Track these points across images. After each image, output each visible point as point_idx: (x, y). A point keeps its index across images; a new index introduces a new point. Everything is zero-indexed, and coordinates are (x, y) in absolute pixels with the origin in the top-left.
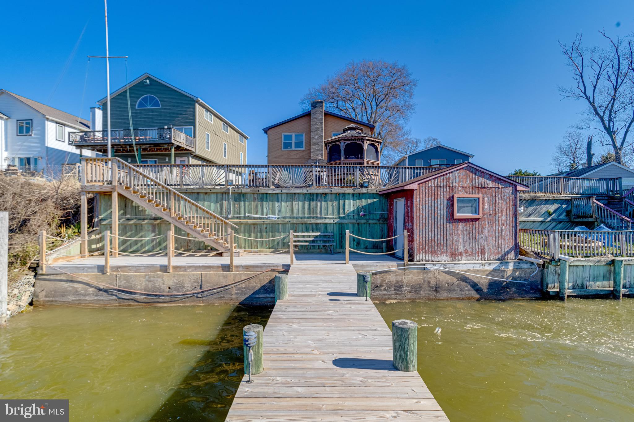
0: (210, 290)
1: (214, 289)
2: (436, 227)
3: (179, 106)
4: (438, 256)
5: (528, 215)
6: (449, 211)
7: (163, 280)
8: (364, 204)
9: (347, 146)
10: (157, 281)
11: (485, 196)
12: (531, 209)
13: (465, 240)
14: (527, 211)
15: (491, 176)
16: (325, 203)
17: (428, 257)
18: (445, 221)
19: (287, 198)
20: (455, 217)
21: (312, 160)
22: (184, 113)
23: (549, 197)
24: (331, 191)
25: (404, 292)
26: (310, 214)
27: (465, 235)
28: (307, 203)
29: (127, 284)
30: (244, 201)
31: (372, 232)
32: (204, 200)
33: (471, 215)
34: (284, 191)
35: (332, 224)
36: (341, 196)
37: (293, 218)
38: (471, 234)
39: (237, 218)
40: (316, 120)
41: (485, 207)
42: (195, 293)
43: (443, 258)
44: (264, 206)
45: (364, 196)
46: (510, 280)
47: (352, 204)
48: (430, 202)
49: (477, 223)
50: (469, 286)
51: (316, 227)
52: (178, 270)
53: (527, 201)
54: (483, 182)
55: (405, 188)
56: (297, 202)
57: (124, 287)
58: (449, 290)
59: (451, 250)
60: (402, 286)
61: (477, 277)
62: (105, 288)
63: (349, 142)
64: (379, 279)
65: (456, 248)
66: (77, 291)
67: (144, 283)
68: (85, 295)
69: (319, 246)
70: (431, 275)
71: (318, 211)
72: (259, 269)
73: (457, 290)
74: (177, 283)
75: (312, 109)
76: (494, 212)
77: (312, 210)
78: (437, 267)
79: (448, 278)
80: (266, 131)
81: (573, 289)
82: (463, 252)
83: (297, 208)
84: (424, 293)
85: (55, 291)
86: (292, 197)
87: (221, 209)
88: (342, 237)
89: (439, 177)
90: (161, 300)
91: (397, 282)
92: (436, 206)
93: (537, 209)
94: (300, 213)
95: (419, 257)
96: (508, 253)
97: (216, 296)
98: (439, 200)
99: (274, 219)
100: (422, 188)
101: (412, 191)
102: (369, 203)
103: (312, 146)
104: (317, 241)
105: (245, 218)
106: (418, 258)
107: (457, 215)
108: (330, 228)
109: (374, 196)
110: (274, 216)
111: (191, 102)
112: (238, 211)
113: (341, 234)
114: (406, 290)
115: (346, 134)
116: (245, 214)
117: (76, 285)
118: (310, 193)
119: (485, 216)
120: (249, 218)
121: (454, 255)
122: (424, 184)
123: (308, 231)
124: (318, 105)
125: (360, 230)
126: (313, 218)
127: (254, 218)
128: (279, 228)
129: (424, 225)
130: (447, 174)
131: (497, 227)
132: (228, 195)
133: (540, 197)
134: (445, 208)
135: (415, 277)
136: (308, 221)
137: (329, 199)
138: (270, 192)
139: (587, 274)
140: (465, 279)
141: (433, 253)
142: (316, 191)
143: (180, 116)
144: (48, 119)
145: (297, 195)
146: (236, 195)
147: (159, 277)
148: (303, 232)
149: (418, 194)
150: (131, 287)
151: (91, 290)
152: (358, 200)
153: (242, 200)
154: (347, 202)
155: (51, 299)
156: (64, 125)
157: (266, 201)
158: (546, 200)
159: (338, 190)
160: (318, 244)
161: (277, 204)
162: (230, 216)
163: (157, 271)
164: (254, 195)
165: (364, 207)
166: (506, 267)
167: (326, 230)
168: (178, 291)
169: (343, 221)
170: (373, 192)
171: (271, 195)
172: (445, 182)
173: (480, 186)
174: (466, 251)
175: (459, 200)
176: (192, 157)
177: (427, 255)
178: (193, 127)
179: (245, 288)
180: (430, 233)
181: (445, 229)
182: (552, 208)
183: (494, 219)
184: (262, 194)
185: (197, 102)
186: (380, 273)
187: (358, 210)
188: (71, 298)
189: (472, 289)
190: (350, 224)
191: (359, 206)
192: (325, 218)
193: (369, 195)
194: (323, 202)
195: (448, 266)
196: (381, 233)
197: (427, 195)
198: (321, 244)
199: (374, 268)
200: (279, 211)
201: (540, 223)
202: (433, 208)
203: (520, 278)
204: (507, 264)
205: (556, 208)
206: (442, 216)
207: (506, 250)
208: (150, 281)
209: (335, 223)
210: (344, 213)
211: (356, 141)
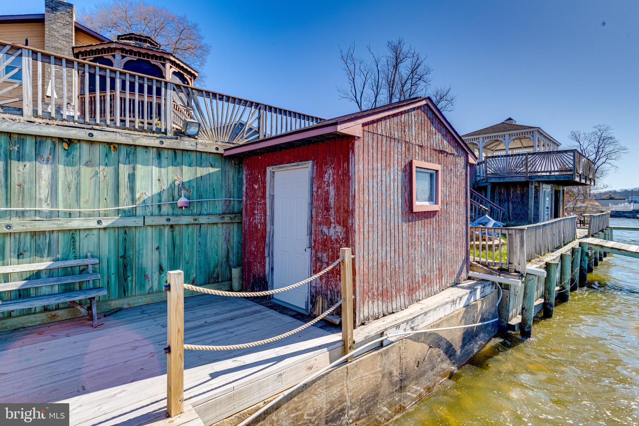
2: (388, 233)
4: (392, 301)
6: (404, 196)
8: (185, 179)
13: (423, 256)
16: (69, 169)
17: (378, 307)
18: (400, 219)
24: (91, 135)
26: (8, 204)
27: (423, 246)
31: (206, 245)
33: (427, 203)
35: (95, 232)
36: (123, 151)
38: (429, 243)
43: (398, 304)
45: (186, 158)
47: (155, 177)
48: (379, 173)
49: (434, 220)
51: (34, 244)
54: (440, 141)
61: (451, 331)
63: (135, 58)
65: (413, 274)
70: (393, 356)
71: (44, 191)
76: (450, 199)
77: (15, 190)
78: (401, 331)
82: (421, 280)
88: (125, 266)
92: (388, 183)
95: (363, 311)
98: (392, 169)
101: (350, 139)
102: (199, 175)
106: (361, 316)
107: (416, 205)
108: (87, 245)
109: (211, 158)
113: (124, 257)
118: (10, 134)
121: (411, 290)
122: (371, 128)
125: (178, 242)
126: (21, 215)
129: (370, 229)
134: (400, 190)
137: (85, 158)
141: (385, 294)
142: (34, 130)
152: (170, 168)
154: (140, 169)
159: (113, 134)
165: (187, 186)
166: (475, 298)
167: (72, 250)
169: (129, 222)
170: (209, 150)
172: (399, 129)
173: (438, 148)
177: (376, 302)
180: (380, 248)
181: (400, 235)
183: (450, 212)
187: (173, 192)
190: (149, 229)
191: (174, 182)
192: (69, 215)
193: (201, 158)
194: (61, 167)
195: (416, 322)
196: (225, 246)
197: (375, 156)
202: (384, 189)
206: (396, 208)
207: (460, 265)
209: (105, 229)
210: (133, 200)
211: (150, 60)
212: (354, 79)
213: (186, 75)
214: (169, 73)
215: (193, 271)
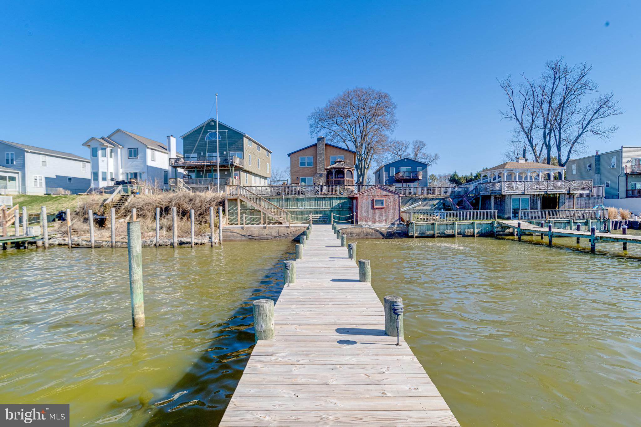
0: (281, 235)
1: (283, 235)
2: (367, 211)
3: (233, 138)
5: (424, 206)
6: (372, 205)
7: (264, 232)
9: (336, 172)
10: (262, 232)
11: (387, 199)
12: (425, 203)
13: (379, 216)
15: (389, 191)
16: (324, 202)
17: (364, 223)
18: (370, 209)
19: (308, 200)
21: (318, 173)
22: (236, 143)
23: (433, 197)
24: (327, 196)
27: (379, 214)
28: (316, 202)
31: (343, 213)
32: (272, 201)
33: (381, 206)
34: (306, 197)
36: (331, 198)
37: (311, 208)
38: (381, 214)
39: (287, 209)
40: (320, 149)
41: (387, 203)
42: (276, 236)
43: (369, 223)
44: (298, 203)
45: (341, 198)
46: (395, 231)
47: (336, 202)
48: (364, 201)
49: (383, 209)
50: (379, 233)
51: (321, 212)
52: (270, 228)
53: (423, 199)
54: (386, 193)
55: (355, 196)
56: (312, 202)
57: (251, 234)
58: (371, 235)
59: (373, 220)
60: (353, 233)
61: (382, 230)
62: (244, 234)
63: (337, 170)
64: (344, 231)
65: (375, 219)
66: (234, 236)
67: (258, 233)
68: (237, 237)
69: (322, 220)
70: (364, 229)
71: (321, 205)
72: (299, 227)
73: (375, 235)
74: (270, 233)
75: (317, 142)
76: (390, 205)
77: (319, 205)
78: (367, 226)
79: (371, 230)
80: (289, 155)
81: (419, 234)
83: (312, 204)
84: (362, 236)
85: (226, 236)
86: (310, 199)
87: (280, 205)
88: (330, 216)
89: (368, 192)
90: (264, 239)
92: (367, 203)
93: (428, 203)
94: (313, 206)
95: (360, 223)
96: (396, 221)
97: (284, 237)
98: (368, 201)
100: (361, 196)
101: (357, 197)
102: (344, 201)
103: (318, 165)
104: (321, 218)
105: (290, 209)
107: (375, 206)
108: (327, 213)
109: (346, 198)
110: (302, 208)
111: (241, 136)
112: (287, 206)
113: (330, 214)
114: (355, 235)
115: (336, 165)
116: (290, 207)
117: (234, 234)
118: (318, 198)
119: (387, 207)
120: (292, 209)
121: (374, 222)
123: (317, 214)
124: (321, 140)
125: (340, 213)
126: (319, 208)
127: (294, 209)
128: (304, 213)
129: (362, 210)
130: (371, 190)
131: (392, 211)
132: (282, 199)
133: (428, 197)
134: (370, 203)
135: (358, 230)
136: (317, 210)
137: (326, 200)
138: (301, 197)
139: (424, 228)
140: (377, 231)
141: (366, 221)
142: (320, 197)
143: (234, 145)
144: (148, 148)
145: (312, 199)
146: (286, 199)
148: (315, 214)
149: (359, 198)
150: (253, 234)
151: (239, 235)
152: (339, 200)
153: (289, 201)
154: (334, 201)
155: (226, 239)
156: (155, 150)
157: (299, 201)
159: (330, 196)
161: (303, 202)
162: (283, 208)
163: (262, 228)
164: (293, 199)
165: (341, 203)
166: (394, 226)
167: (325, 213)
168: (270, 236)
169: (332, 210)
171: (301, 199)
172: (370, 193)
173: (385, 195)
174: (379, 221)
175: (376, 201)
176: (242, 171)
178: (242, 152)
179: (294, 234)
180: (364, 213)
181: (370, 212)
182: (435, 202)
183: (390, 208)
184: (297, 198)
185: (245, 136)
186: (345, 228)
187: (339, 204)
188: (232, 238)
190: (335, 211)
192: (324, 208)
193: (344, 198)
195: (371, 226)
197: (363, 199)
199: (342, 227)
200: (305, 205)
202: (365, 204)
203: (399, 230)
205: (438, 202)
206: (369, 207)
208: (260, 232)
209: (329, 210)
210: (333, 206)
211: (341, 169)
212: (513, 102)
213: (351, 170)
214: (346, 171)
215: (343, 219)
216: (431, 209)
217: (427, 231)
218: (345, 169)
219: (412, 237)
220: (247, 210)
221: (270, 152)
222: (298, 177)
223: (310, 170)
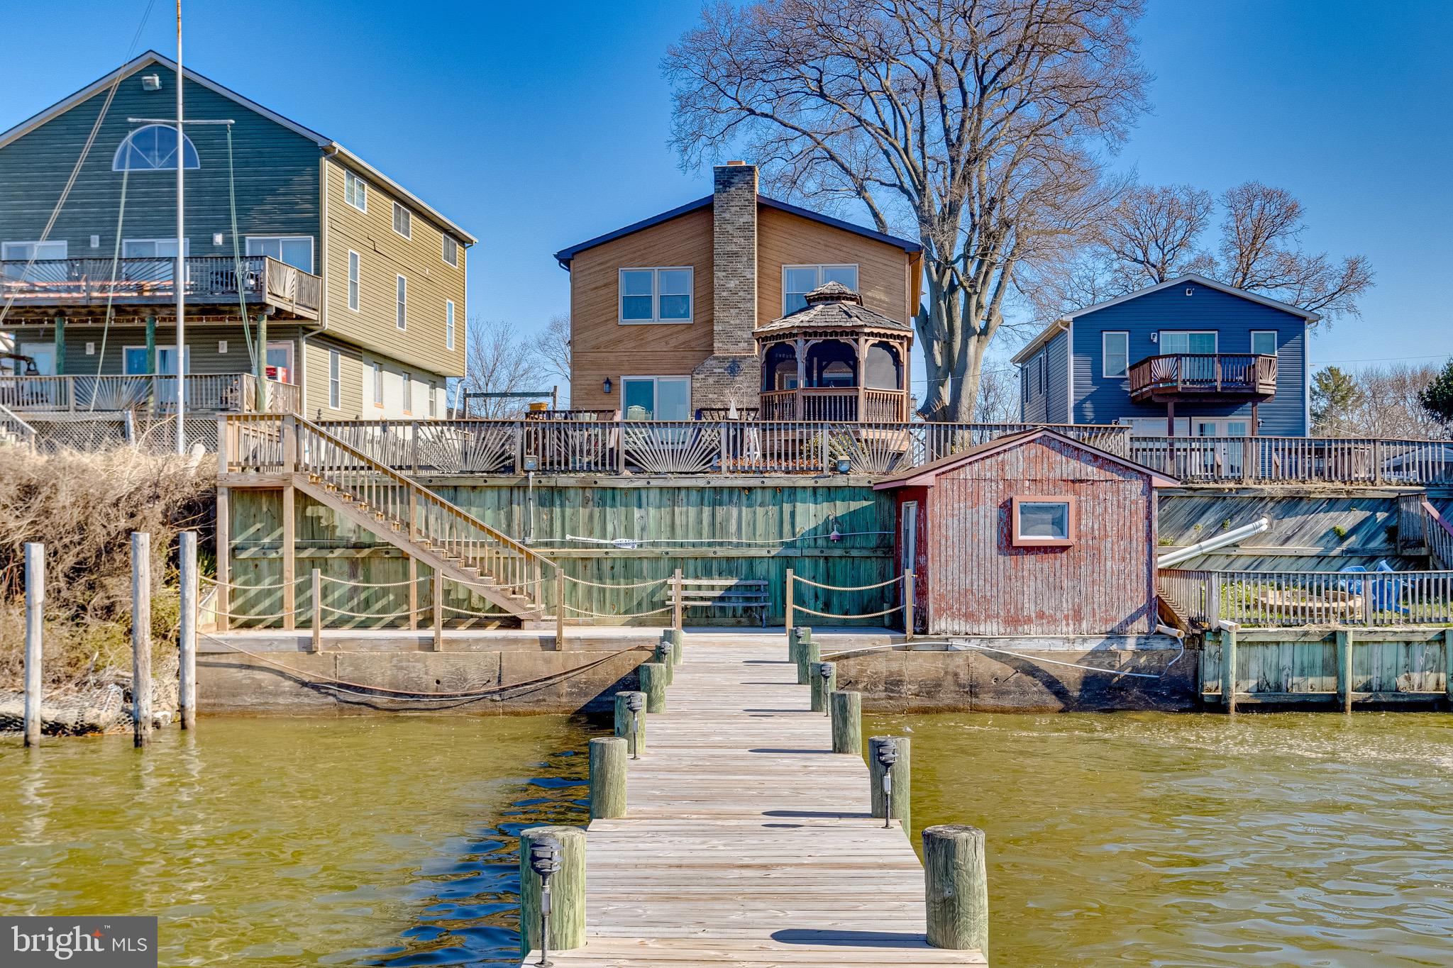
0: (517, 686)
1: (526, 684)
2: (975, 564)
3: (263, 164)
4: (979, 624)
5: (1283, 538)
6: (1002, 531)
7: (426, 666)
8: (839, 513)
9: (813, 351)
10: (414, 667)
11: (1082, 498)
12: (1290, 523)
13: (1039, 591)
14: (1281, 529)
15: (1096, 457)
16: (749, 509)
17: (960, 626)
18: (995, 551)
19: (661, 500)
20: (1015, 544)
21: (717, 358)
22: (282, 190)
23: (1335, 491)
24: (763, 482)
25: (904, 695)
26: (714, 536)
27: (1039, 582)
28: (707, 511)
29: (356, 674)
30: (562, 506)
32: (470, 504)
33: (1051, 538)
34: (654, 483)
35: (766, 560)
36: (786, 493)
37: (675, 544)
38: (1051, 580)
39: (546, 544)
40: (729, 228)
41: (1083, 522)
42: (488, 693)
43: (989, 629)
44: (608, 517)
45: (839, 492)
46: (1127, 672)
47: (812, 513)
48: (962, 511)
49: (1064, 555)
50: (1040, 684)
51: (728, 566)
52: (454, 646)
53: (1279, 502)
54: (1078, 470)
55: (910, 482)
56: (684, 509)
57: (350, 680)
58: (998, 694)
59: (1009, 611)
60: (899, 683)
61: (1056, 666)
62: (313, 680)
63: (819, 340)
64: (852, 667)
65: (1019, 607)
66: (261, 687)
67: (389, 672)
68: (276, 694)
69: (734, 609)
70: (959, 661)
71: (733, 527)
72: (614, 646)
73: (1015, 693)
74: (453, 673)
75: (717, 191)
76: (1102, 533)
77: (718, 526)
78: (974, 645)
79: (997, 667)
80: (566, 258)
81: (1258, 691)
82: (1033, 615)
83: (684, 523)
84: (946, 697)
85: (219, 687)
86: (672, 496)
87: (509, 526)
89: (983, 459)
90: (421, 706)
91: (891, 674)
92: (975, 519)
93: (1305, 523)
94: (691, 534)
95: (938, 624)
96: (1133, 619)
97: (530, 697)
98: (982, 508)
99: (630, 547)
100: (946, 484)
101: (923, 489)
102: (852, 509)
103: (716, 314)
104: (730, 598)
105: (563, 545)
106: (937, 628)
107: (1020, 538)
108: (760, 569)
109: (865, 493)
110: (631, 541)
111: (307, 151)
112: (548, 530)
114: (909, 689)
115: (813, 313)
116: (563, 536)
117: (259, 675)
118: (715, 488)
119: (1083, 541)
120: (574, 545)
121: (1014, 621)
122: (950, 475)
123: (708, 573)
124: (736, 180)
125: (831, 574)
126: (721, 544)
127: (586, 545)
128: (642, 569)
129: (949, 559)
130: (998, 453)
131: (1109, 564)
132: (525, 492)
133: (1310, 492)
134: (995, 525)
135: (927, 665)
136: (709, 552)
137: (759, 501)
138: (623, 484)
139: (1286, 661)
140: (1031, 670)
141: (969, 616)
142: (728, 483)
143: (269, 198)
145: (683, 493)
146: (543, 491)
147: (417, 661)
148: (697, 577)
149: (937, 496)
150: (364, 679)
151: (287, 684)
152: (825, 504)
153: (558, 502)
154: (800, 507)
155: (211, 701)
157: (613, 506)
158: (1330, 499)
159: (779, 479)
160: (731, 605)
161: (637, 513)
162: (529, 541)
163: (412, 649)
164: (584, 493)
165: (840, 521)
166: (1121, 646)
167: (751, 573)
168: (455, 688)
169: (791, 552)
170: (861, 485)
171: (623, 492)
172: (994, 469)
173: (1071, 478)
174: (1041, 615)
175: (1025, 509)
176: (309, 341)
177: (956, 621)
178: (312, 239)
179: (585, 683)
180: (962, 576)
181: (994, 568)
182: (1346, 520)
183: (1102, 548)
184: (604, 489)
185: (327, 151)
186: (856, 655)
188: (249, 700)
189: (1046, 690)
190: (807, 560)
191: (828, 517)
192: (749, 545)
193: (853, 493)
194: (744, 508)
195: (996, 643)
197: (956, 497)
198: (741, 605)
199: (843, 645)
200: (643, 529)
201: (1316, 560)
202: (969, 525)
203: (1148, 668)
204: (1123, 640)
205: (1359, 520)
206: (988, 541)
207: (1128, 614)
208: (402, 668)
209: (773, 557)
210: (794, 535)
211: (839, 338)
213: (892, 342)
214: (864, 349)
215: (846, 603)
216: (1321, 558)
217: (1302, 674)
218: (862, 340)
219: (1219, 706)
220: (332, 548)
221: (463, 241)
222: (610, 374)
223: (673, 343)
